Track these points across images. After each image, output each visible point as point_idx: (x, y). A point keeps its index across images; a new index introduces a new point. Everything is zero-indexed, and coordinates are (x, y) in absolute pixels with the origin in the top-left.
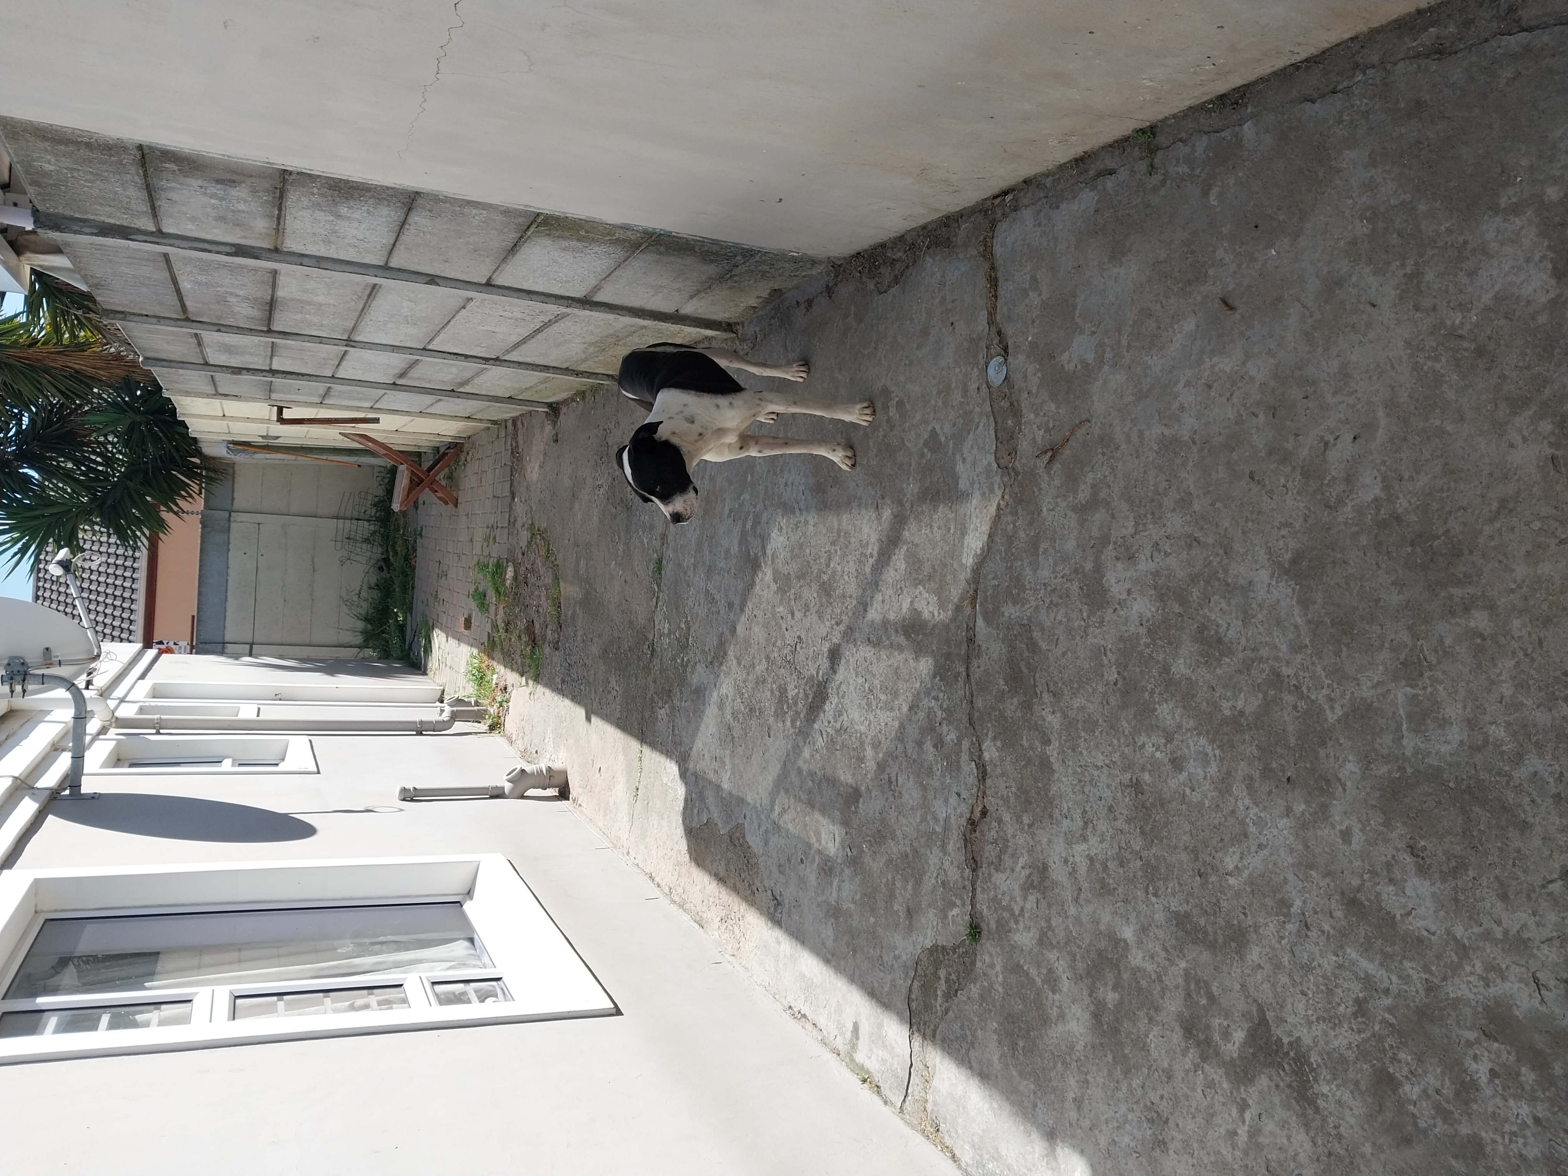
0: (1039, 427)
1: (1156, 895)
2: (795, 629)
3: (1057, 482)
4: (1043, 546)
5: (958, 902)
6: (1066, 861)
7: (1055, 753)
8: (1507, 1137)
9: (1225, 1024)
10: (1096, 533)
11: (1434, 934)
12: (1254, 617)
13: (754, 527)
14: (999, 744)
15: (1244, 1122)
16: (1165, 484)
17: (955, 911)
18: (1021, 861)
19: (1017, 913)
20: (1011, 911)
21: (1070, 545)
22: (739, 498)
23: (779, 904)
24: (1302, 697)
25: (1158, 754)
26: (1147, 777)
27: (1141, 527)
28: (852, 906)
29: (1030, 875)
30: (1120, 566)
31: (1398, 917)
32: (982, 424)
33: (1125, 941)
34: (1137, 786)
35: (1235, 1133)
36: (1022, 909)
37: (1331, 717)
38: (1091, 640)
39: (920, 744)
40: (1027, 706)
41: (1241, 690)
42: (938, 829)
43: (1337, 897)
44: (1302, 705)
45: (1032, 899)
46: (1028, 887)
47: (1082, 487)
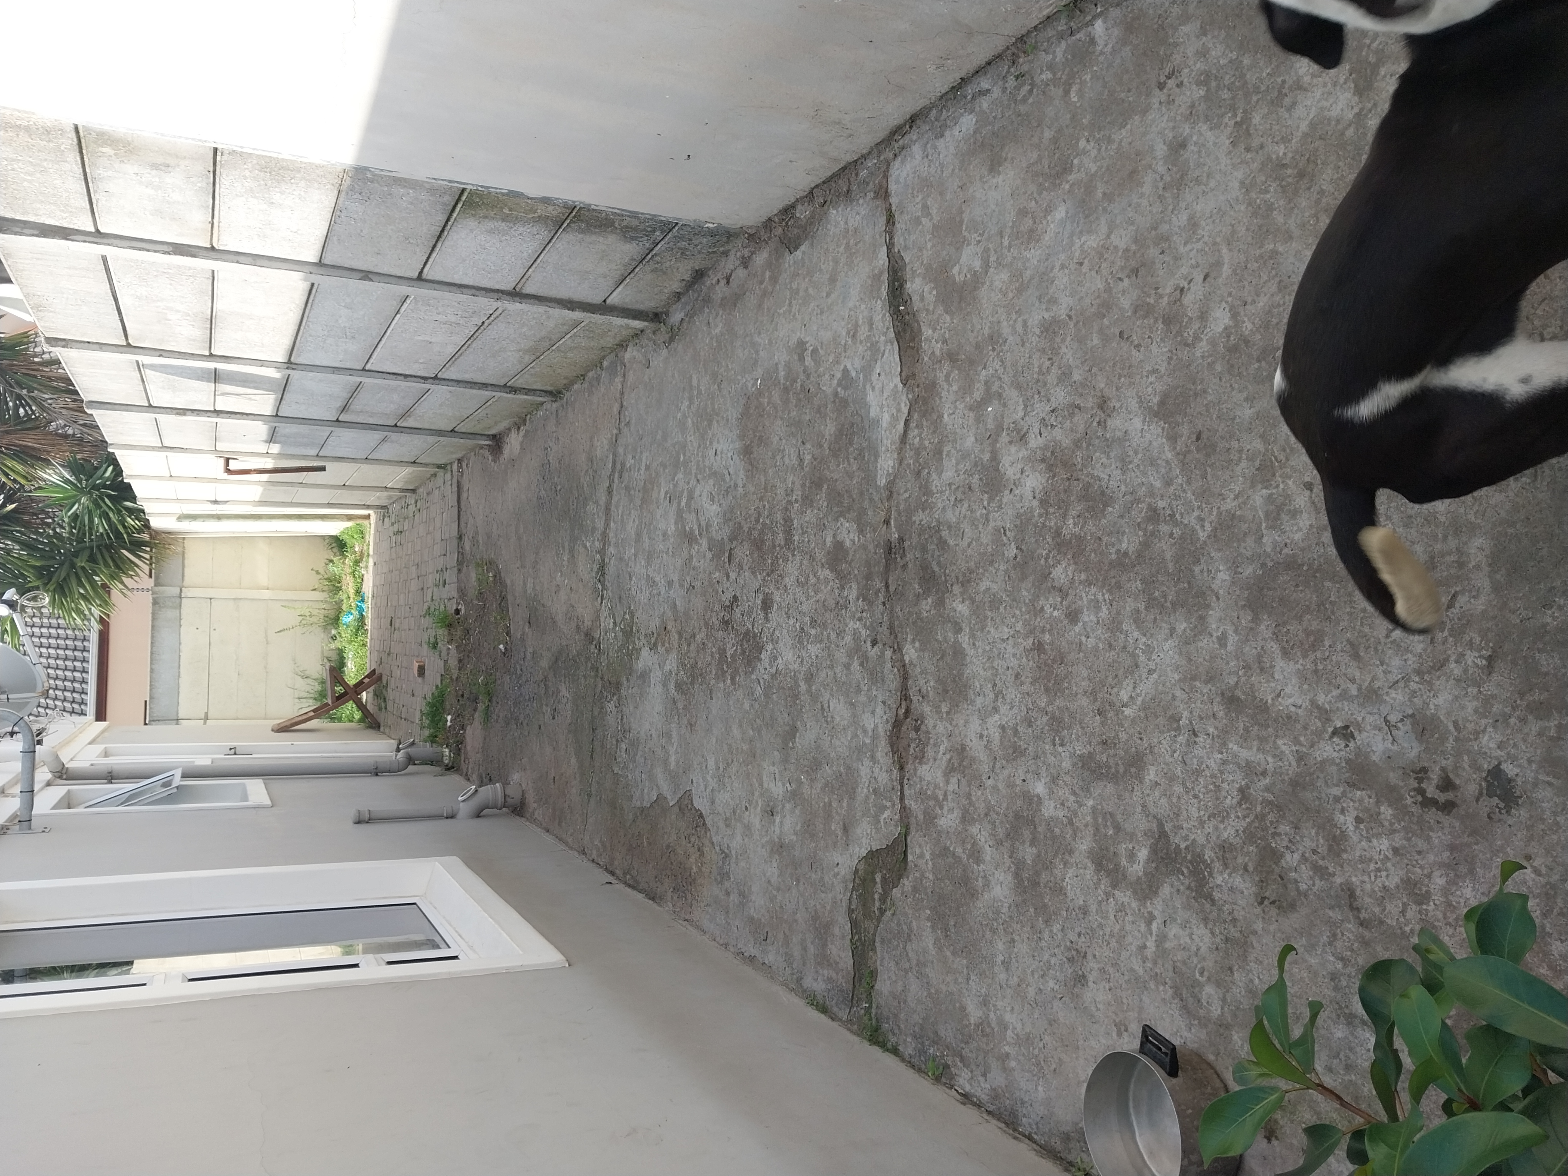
0: (937, 342)
1: (1062, 745)
2: (731, 589)
3: (955, 388)
4: (946, 449)
5: (889, 804)
6: (981, 736)
7: (967, 638)
8: (1372, 875)
9: (1130, 847)
10: (991, 425)
11: (1300, 707)
12: (1130, 462)
13: (688, 504)
14: (917, 644)
15: (1151, 934)
16: (1048, 363)
17: (886, 814)
18: (942, 749)
19: (941, 798)
20: (936, 798)
21: (970, 441)
22: (673, 480)
23: (727, 856)
24: (1176, 524)
25: (1056, 613)
26: (1047, 637)
27: (1029, 409)
28: (794, 838)
29: (950, 759)
30: (1013, 449)
31: (1270, 701)
32: (887, 351)
33: (1038, 796)
34: (1039, 647)
35: (1145, 947)
36: (945, 795)
37: (1202, 535)
38: (992, 524)
39: (847, 666)
40: (940, 603)
41: (1124, 533)
42: (868, 741)
43: (1218, 699)
44: (1177, 532)
45: (954, 780)
46: (949, 771)
47: (977, 385)
